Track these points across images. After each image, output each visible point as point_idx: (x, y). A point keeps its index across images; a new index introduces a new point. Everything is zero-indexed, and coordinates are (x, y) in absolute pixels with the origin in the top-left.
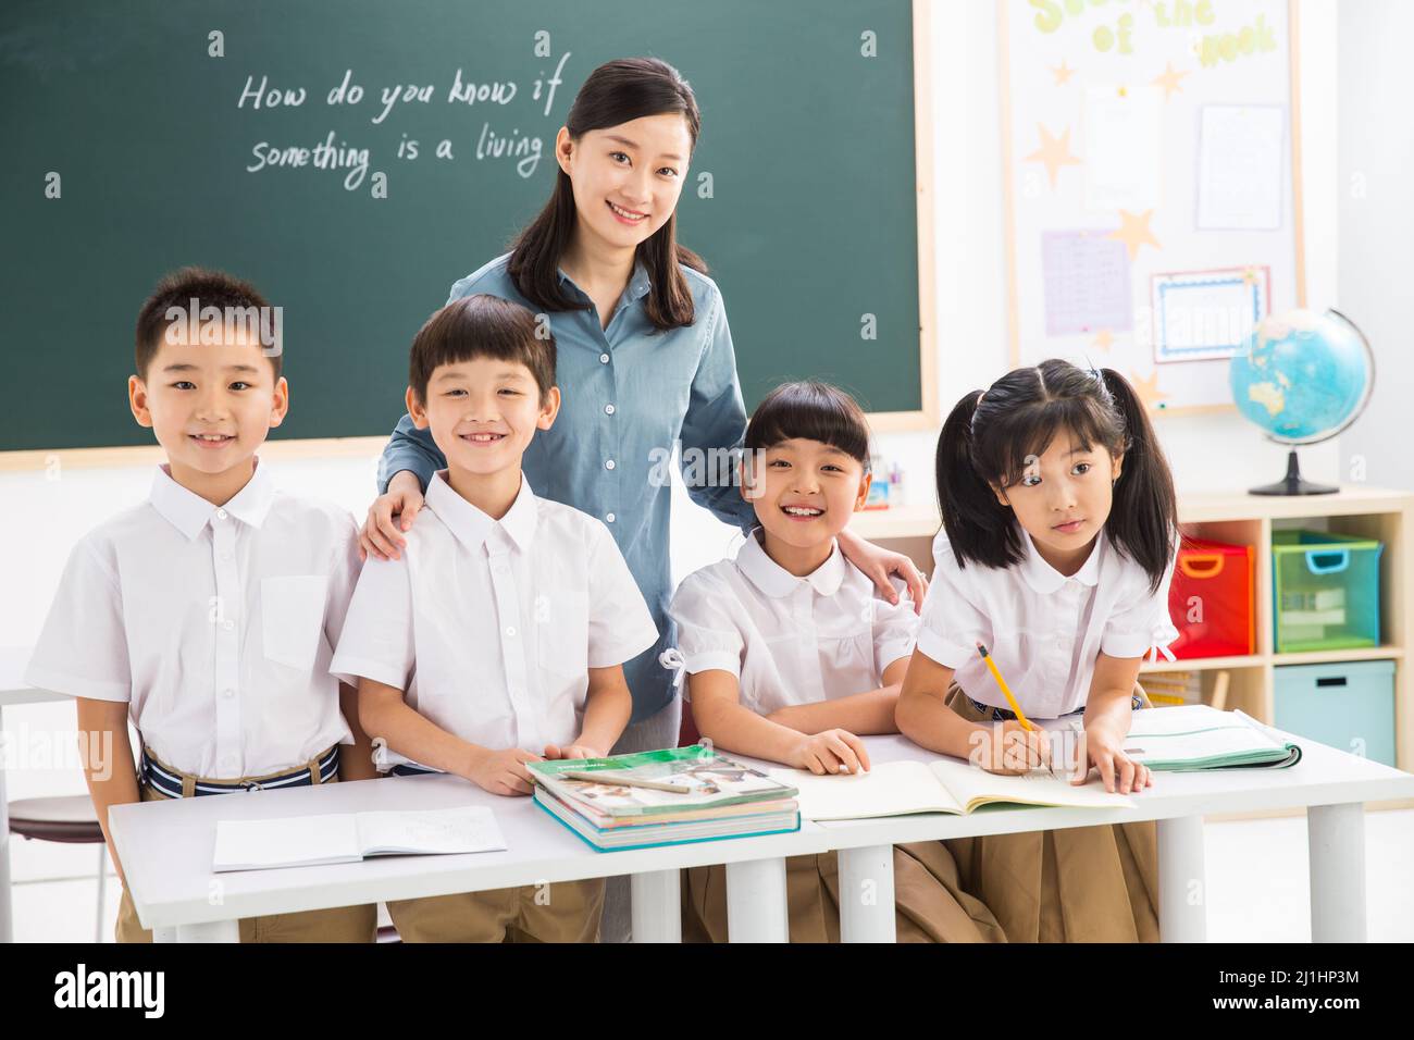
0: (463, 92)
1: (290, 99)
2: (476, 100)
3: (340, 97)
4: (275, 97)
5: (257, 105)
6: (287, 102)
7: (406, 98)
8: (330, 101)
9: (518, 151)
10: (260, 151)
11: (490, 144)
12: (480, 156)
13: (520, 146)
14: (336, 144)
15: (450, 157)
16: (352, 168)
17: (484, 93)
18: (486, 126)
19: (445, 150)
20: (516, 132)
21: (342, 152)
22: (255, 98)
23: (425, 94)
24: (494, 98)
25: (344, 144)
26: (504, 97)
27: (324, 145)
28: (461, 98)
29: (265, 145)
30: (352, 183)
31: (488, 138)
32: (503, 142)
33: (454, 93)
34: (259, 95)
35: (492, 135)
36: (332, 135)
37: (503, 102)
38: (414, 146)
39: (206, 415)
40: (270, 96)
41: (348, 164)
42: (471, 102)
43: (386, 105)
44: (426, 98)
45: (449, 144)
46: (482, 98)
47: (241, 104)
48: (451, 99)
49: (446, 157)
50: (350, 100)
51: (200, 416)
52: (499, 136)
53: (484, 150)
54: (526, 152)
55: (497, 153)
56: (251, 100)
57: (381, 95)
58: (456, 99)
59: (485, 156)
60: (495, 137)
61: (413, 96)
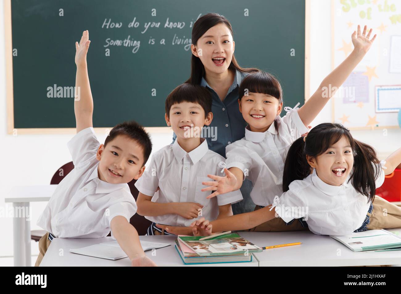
1: (117, 26)
2: (173, 27)
3: (132, 25)
4: (113, 25)
5: (107, 27)
7: (152, 26)
8: (129, 26)
9: (185, 43)
10: (109, 41)
11: (176, 40)
12: (173, 44)
13: (185, 41)
14: (131, 39)
15: (164, 44)
16: (135, 46)
17: (175, 25)
18: (175, 35)
19: (163, 42)
20: (184, 37)
21: (132, 42)
22: (107, 25)
23: (158, 25)
24: (178, 27)
25: (133, 39)
26: (181, 26)
27: (127, 39)
28: (168, 26)
29: (109, 39)
30: (135, 51)
31: (176, 39)
32: (180, 40)
33: (166, 25)
35: (177, 38)
36: (129, 37)
37: (181, 28)
38: (154, 40)
40: (111, 25)
41: (134, 45)
42: (171, 28)
43: (145, 28)
44: (158, 26)
45: (164, 40)
46: (175, 27)
47: (103, 27)
48: (165, 27)
49: (163, 44)
50: (135, 26)
52: (179, 38)
53: (174, 42)
54: (187, 43)
55: (179, 43)
56: (106, 26)
57: (144, 25)
58: (167, 27)
59: (175, 44)
60: (178, 38)
61: (154, 25)
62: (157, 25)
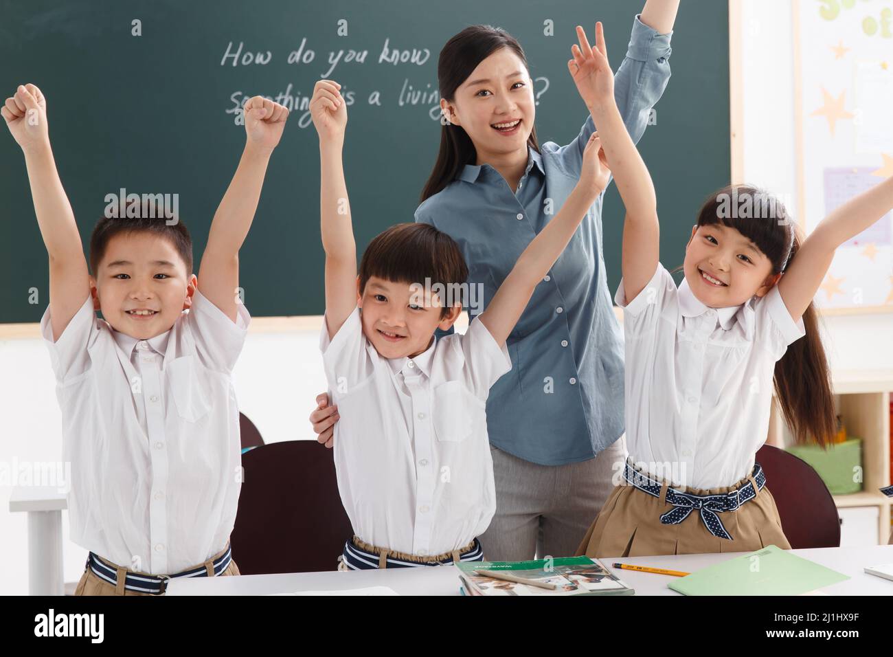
0: (390, 56)
1: (260, 59)
2: (399, 60)
3: (297, 58)
4: (248, 58)
5: (235, 64)
6: (257, 61)
7: (347, 60)
8: (290, 61)
9: (430, 101)
10: (236, 98)
11: (409, 95)
12: (401, 104)
13: (432, 97)
14: (293, 93)
15: (378, 104)
16: (305, 111)
17: (405, 57)
18: (406, 81)
19: (375, 99)
20: (429, 86)
21: (297, 99)
22: (234, 58)
23: (362, 57)
24: (413, 61)
25: (299, 93)
26: (421, 59)
27: (284, 94)
28: (388, 60)
29: (239, 93)
30: (304, 122)
31: (407, 90)
32: (419, 93)
33: (383, 56)
34: (237, 56)
35: (411, 88)
36: (290, 86)
37: (420, 64)
38: (351, 95)
39: (138, 295)
40: (245, 57)
41: (302, 108)
42: (395, 63)
43: (331, 65)
44: (362, 60)
45: (378, 95)
46: (404, 60)
47: (223, 63)
48: (380, 61)
49: (375, 104)
50: (304, 60)
51: (133, 296)
52: (416, 89)
53: (404, 99)
54: (436, 101)
55: (414, 102)
56: (230, 60)
57: (329, 57)
58: (384, 60)
59: (405, 104)
60: (413, 89)
61: (351, 58)
62: (360, 57)
